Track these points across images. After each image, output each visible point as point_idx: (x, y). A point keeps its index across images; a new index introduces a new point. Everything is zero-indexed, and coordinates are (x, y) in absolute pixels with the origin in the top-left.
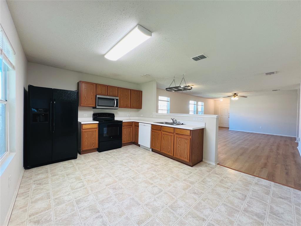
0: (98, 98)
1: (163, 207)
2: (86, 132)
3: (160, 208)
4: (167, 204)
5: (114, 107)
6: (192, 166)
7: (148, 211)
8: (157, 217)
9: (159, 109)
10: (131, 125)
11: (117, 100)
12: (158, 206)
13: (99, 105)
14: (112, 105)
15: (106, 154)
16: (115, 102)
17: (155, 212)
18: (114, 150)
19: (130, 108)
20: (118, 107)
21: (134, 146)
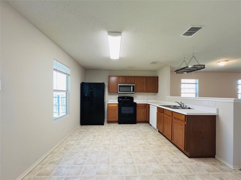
0: (119, 86)
1: (122, 174)
2: (110, 109)
3: (119, 174)
4: (127, 173)
5: (131, 92)
6: (189, 157)
7: (109, 170)
8: (111, 177)
9: (182, 92)
10: (145, 106)
11: (133, 86)
12: (119, 171)
13: (120, 91)
14: (130, 91)
15: (121, 126)
16: (132, 88)
17: (113, 174)
18: (129, 125)
19: (146, 92)
20: (134, 92)
21: (147, 124)
